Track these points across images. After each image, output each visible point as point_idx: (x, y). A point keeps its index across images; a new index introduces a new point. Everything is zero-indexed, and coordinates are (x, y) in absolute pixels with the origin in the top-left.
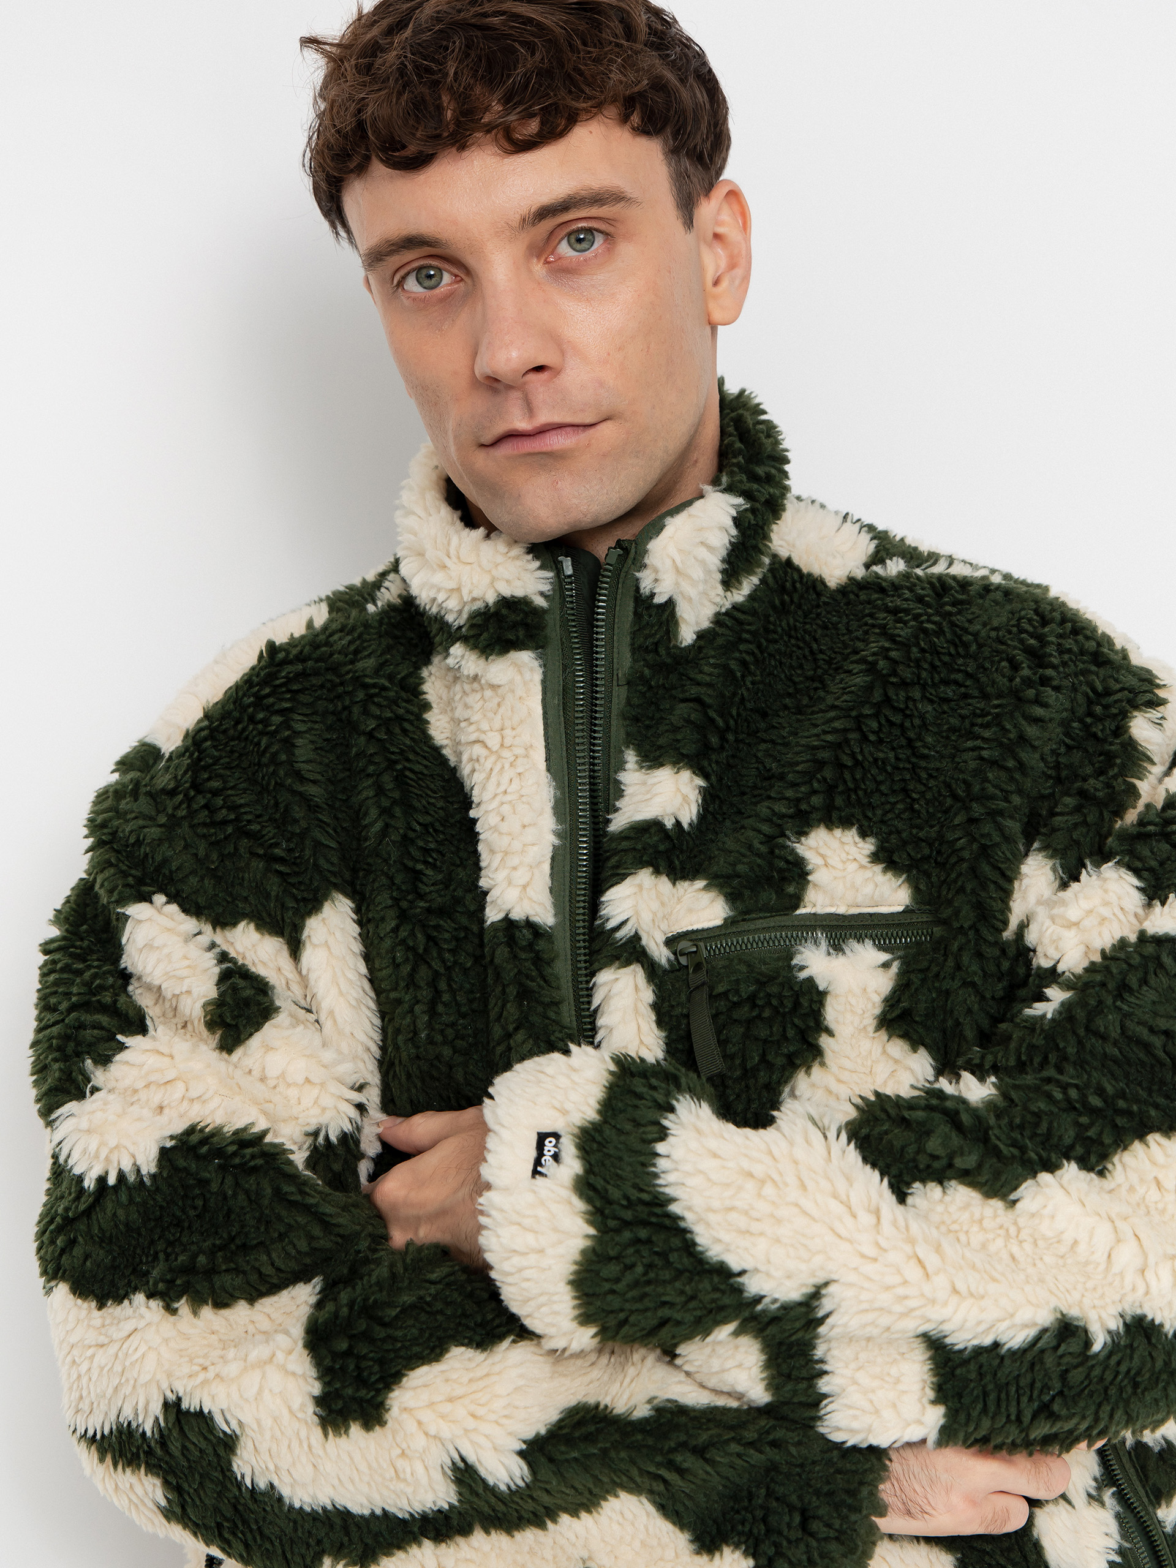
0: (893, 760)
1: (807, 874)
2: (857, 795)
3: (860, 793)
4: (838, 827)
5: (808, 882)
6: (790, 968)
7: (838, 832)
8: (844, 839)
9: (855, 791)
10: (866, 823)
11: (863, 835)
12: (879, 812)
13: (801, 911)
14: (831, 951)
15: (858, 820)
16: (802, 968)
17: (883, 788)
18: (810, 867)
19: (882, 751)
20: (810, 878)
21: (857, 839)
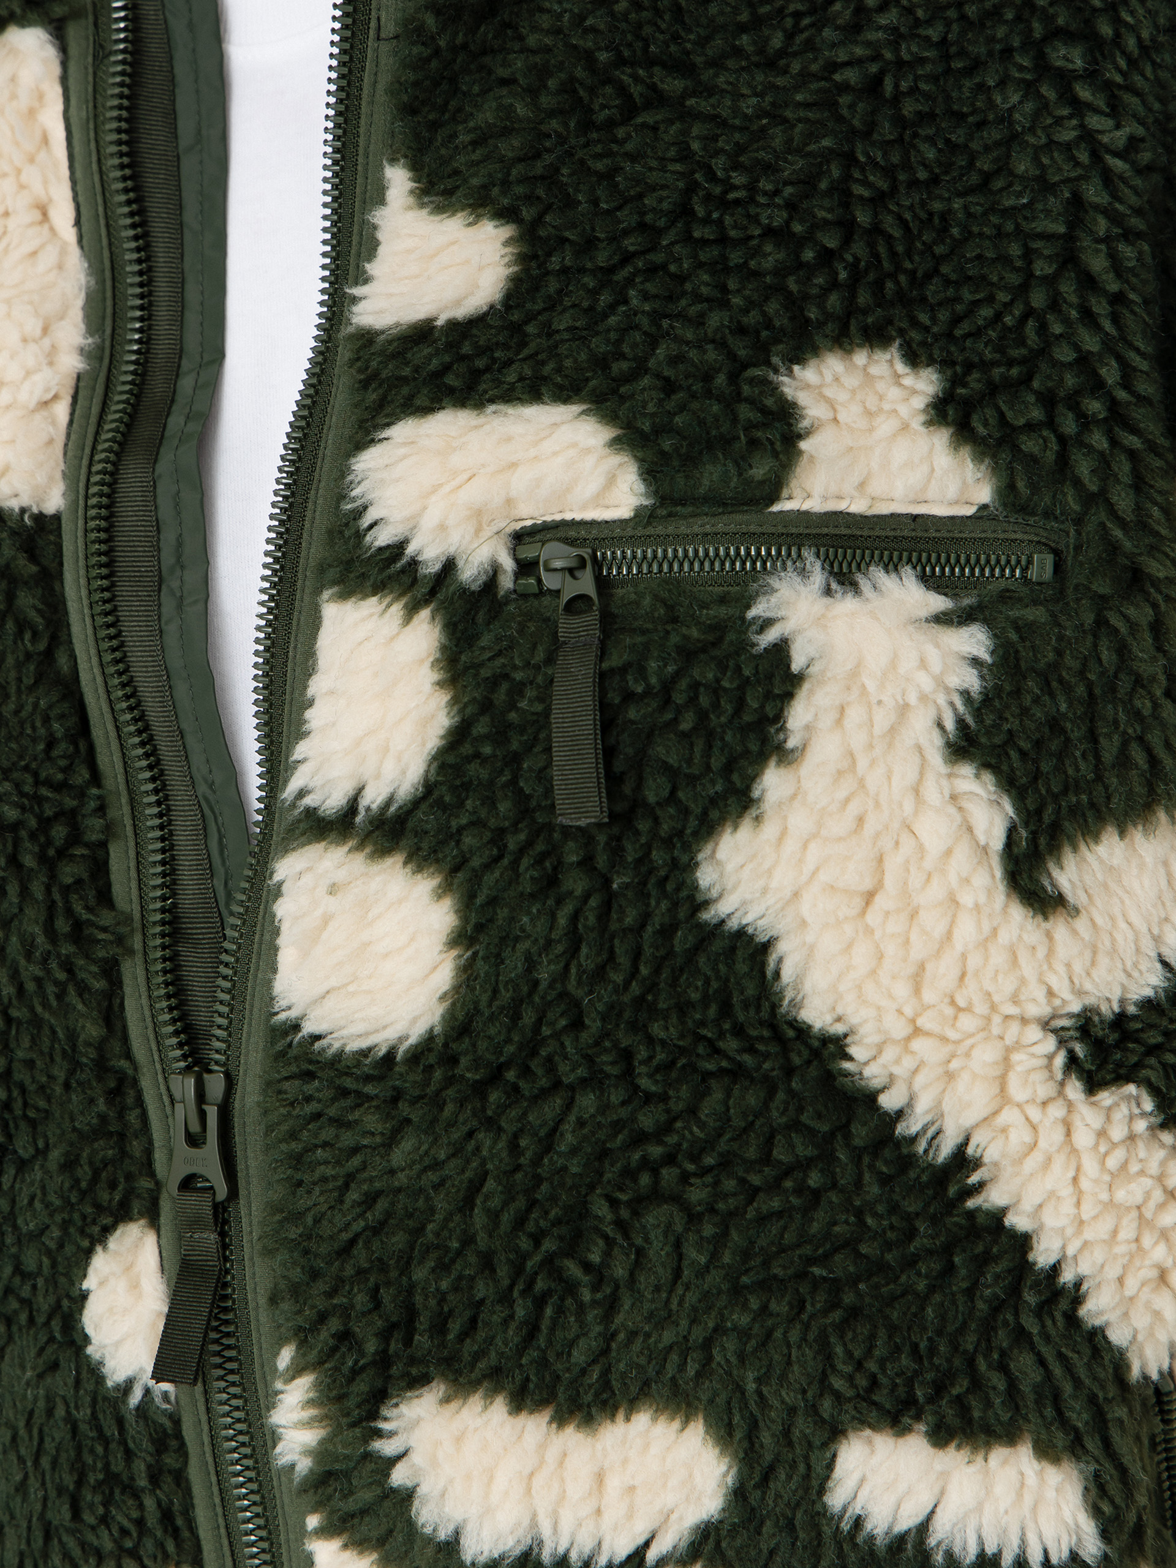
0: (960, 215)
1: (800, 437)
2: (897, 283)
3: (902, 278)
4: (861, 346)
5: (800, 453)
6: (743, 625)
7: (860, 358)
8: (874, 370)
9: (893, 276)
10: (915, 335)
11: (913, 359)
12: (943, 315)
13: (785, 506)
14: (834, 586)
15: (902, 332)
16: (767, 623)
17: (945, 269)
18: (805, 424)
19: (940, 198)
20: (803, 445)
21: (900, 367)
